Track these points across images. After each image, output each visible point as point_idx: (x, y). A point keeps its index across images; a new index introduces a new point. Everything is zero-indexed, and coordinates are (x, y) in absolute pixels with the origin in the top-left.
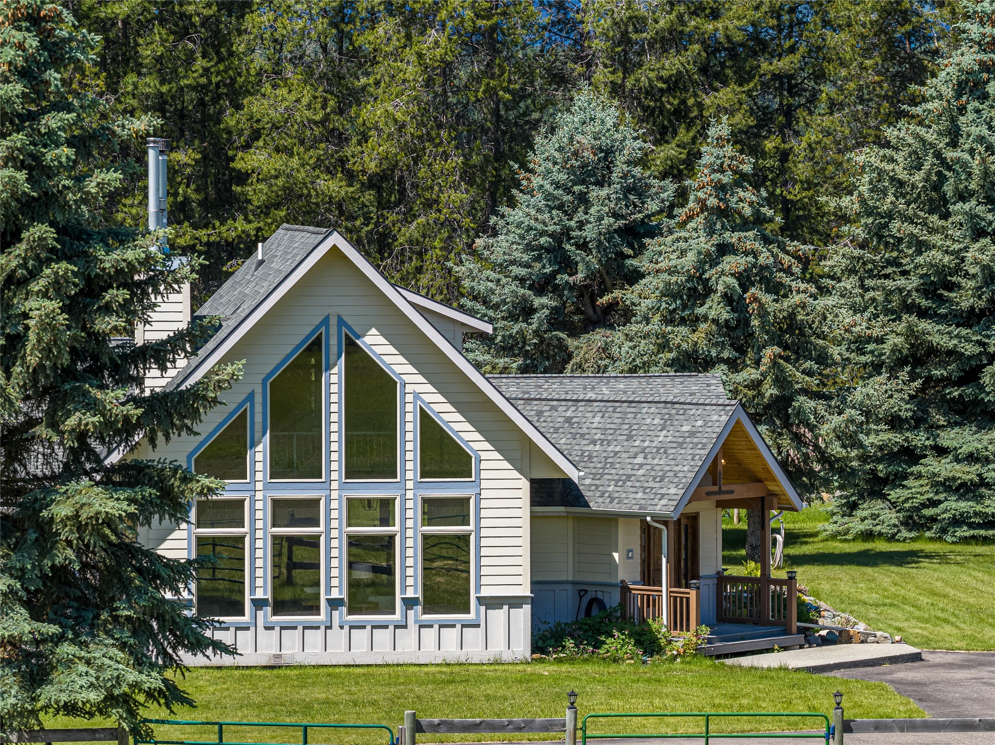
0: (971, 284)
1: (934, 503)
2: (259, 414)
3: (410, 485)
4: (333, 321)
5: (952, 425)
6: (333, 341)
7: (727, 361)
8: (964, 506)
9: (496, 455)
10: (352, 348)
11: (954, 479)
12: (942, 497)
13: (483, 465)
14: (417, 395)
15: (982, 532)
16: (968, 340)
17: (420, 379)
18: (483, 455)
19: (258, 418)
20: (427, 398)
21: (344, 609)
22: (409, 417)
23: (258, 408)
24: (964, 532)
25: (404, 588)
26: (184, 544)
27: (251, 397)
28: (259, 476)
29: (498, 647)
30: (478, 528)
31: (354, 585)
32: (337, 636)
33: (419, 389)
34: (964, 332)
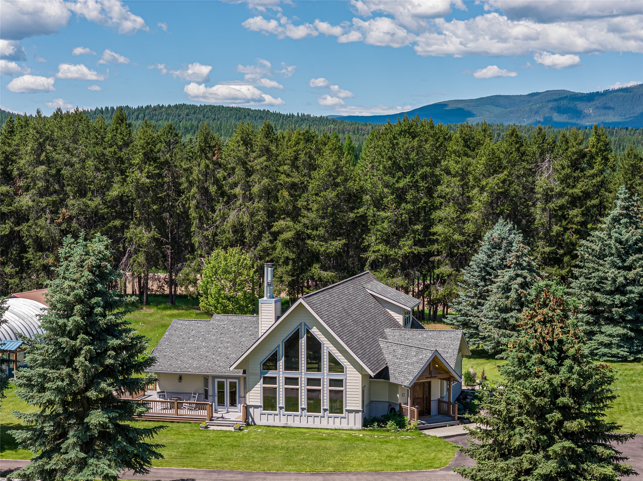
0: (610, 282)
1: (597, 349)
2: (281, 352)
3: (325, 374)
4: (303, 324)
5: (606, 324)
6: (303, 330)
7: (517, 310)
8: (606, 350)
9: (352, 367)
10: (308, 332)
11: (603, 342)
12: (600, 347)
13: (347, 369)
14: (327, 348)
15: (610, 359)
16: (609, 299)
17: (329, 343)
18: (348, 367)
19: (281, 353)
20: (331, 348)
21: (306, 411)
22: (325, 354)
23: (281, 350)
24: (606, 358)
25: (324, 406)
26: (259, 389)
27: (279, 346)
28: (281, 370)
29: (351, 425)
30: (346, 389)
31: (308, 404)
32: (304, 419)
33: (328, 346)
34: (608, 297)
